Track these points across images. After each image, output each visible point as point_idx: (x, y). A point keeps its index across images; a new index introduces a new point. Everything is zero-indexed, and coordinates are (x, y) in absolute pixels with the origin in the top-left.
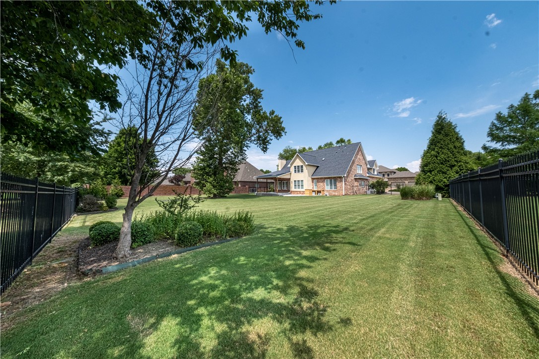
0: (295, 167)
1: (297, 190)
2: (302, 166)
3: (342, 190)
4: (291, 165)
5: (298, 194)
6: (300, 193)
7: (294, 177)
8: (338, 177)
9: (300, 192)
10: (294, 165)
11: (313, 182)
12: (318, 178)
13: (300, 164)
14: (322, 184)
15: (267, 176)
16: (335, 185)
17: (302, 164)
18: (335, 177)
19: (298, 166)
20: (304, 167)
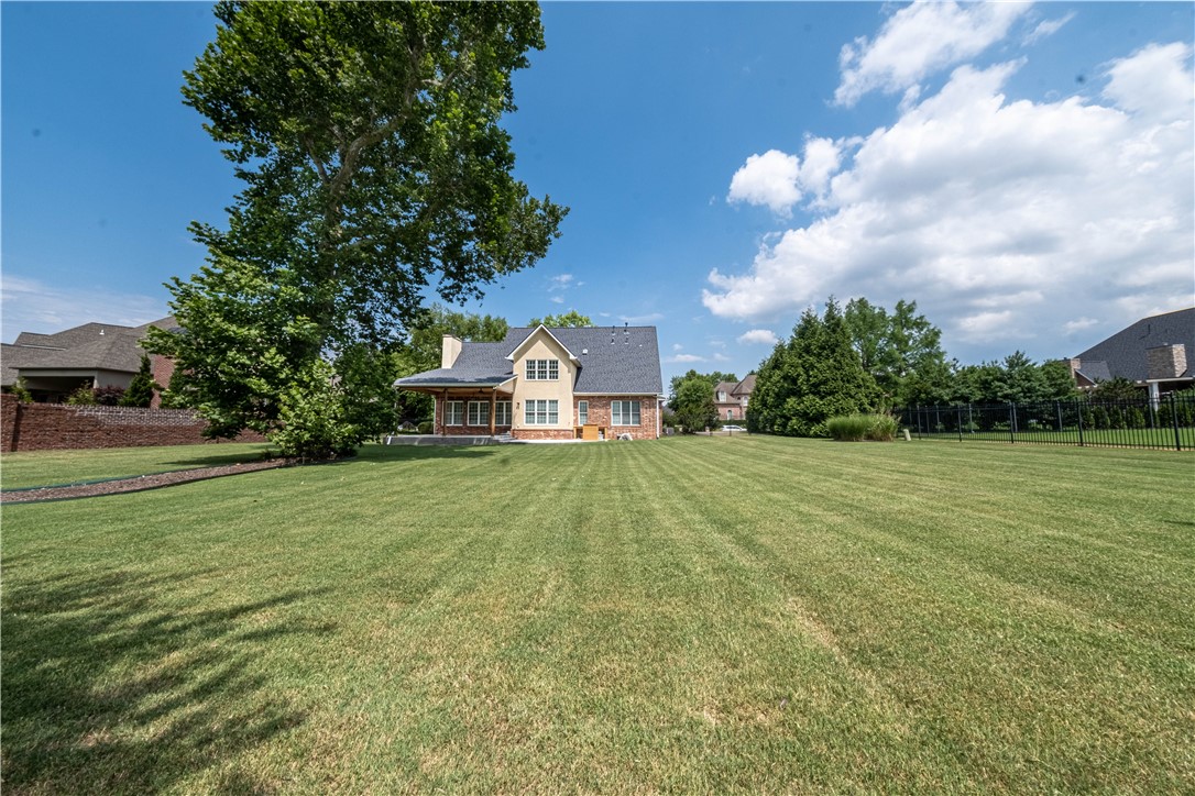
0: (531, 363)
1: (536, 426)
2: (554, 363)
3: (654, 426)
4: (519, 355)
5: (539, 437)
6: (548, 436)
7: (524, 389)
8: (644, 397)
9: (545, 431)
10: (529, 355)
11: (575, 407)
12: (593, 397)
13: (549, 355)
14: (601, 412)
15: (417, 381)
16: (637, 414)
17: (555, 358)
18: (637, 397)
19: (543, 363)
20: (561, 364)
